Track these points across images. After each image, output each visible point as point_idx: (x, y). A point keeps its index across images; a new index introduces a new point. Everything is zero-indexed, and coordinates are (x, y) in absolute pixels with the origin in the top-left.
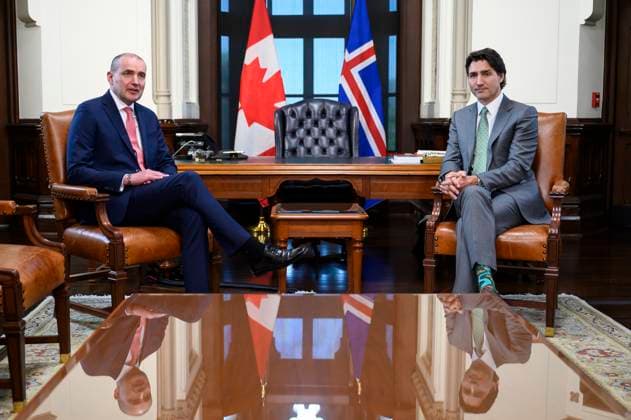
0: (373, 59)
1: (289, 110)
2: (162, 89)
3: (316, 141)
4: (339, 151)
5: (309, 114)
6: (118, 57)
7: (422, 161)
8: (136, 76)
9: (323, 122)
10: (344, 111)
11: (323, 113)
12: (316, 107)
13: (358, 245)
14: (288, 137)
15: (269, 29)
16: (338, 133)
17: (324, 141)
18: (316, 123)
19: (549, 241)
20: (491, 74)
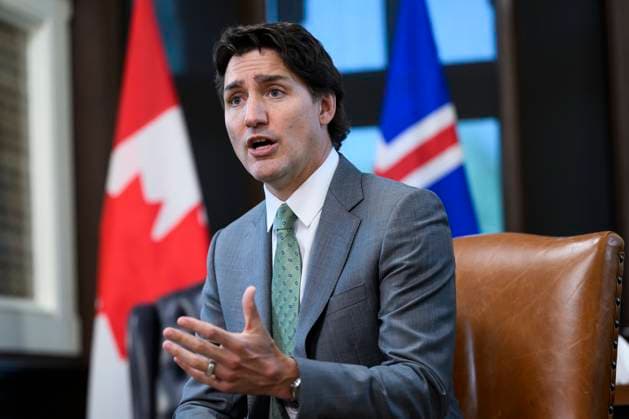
1: (173, 306)
20: (286, 92)
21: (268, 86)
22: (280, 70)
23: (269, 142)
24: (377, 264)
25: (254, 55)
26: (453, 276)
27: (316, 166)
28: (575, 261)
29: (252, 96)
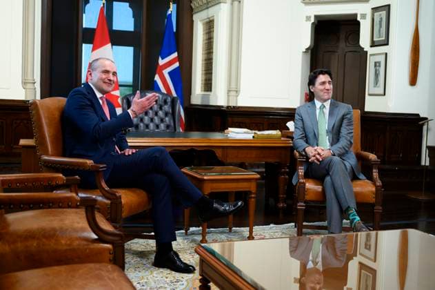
0: (177, 65)
2: (29, 78)
3: (152, 120)
4: (168, 127)
6: (97, 60)
7: (253, 137)
8: (111, 74)
10: (169, 100)
13: (253, 196)
15: (109, 40)
16: (166, 114)
17: (156, 120)
19: (377, 190)
29: (327, 84)
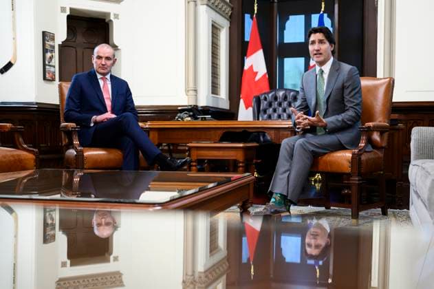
1: (263, 96)
2: (191, 85)
5: (276, 98)
8: (104, 59)
9: (285, 104)
11: (285, 98)
12: (281, 93)
13: (241, 164)
14: (262, 113)
18: (280, 105)
19: (352, 159)
20: (324, 43)
21: (321, 42)
22: (324, 38)
23: (321, 54)
24: (343, 84)
25: (318, 34)
26: (360, 88)
27: (329, 60)
28: (381, 85)
29: (317, 43)
